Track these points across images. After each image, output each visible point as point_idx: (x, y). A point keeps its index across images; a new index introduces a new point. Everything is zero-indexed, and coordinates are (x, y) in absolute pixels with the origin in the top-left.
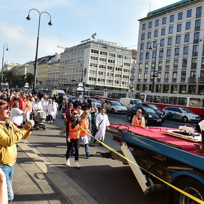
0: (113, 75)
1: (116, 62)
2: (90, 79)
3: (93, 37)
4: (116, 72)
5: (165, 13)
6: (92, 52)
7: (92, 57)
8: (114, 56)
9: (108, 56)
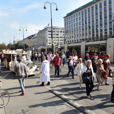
0: (59, 40)
1: (59, 35)
2: (49, 43)
3: (48, 25)
4: (60, 39)
5: (72, 14)
6: (49, 32)
7: (49, 34)
8: (58, 32)
9: (56, 33)
